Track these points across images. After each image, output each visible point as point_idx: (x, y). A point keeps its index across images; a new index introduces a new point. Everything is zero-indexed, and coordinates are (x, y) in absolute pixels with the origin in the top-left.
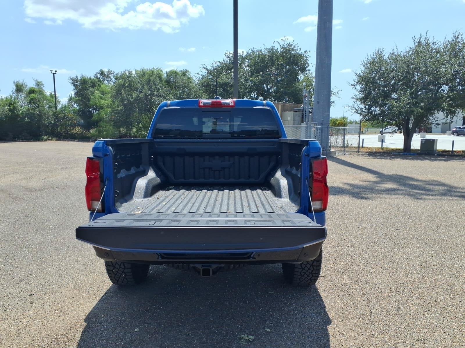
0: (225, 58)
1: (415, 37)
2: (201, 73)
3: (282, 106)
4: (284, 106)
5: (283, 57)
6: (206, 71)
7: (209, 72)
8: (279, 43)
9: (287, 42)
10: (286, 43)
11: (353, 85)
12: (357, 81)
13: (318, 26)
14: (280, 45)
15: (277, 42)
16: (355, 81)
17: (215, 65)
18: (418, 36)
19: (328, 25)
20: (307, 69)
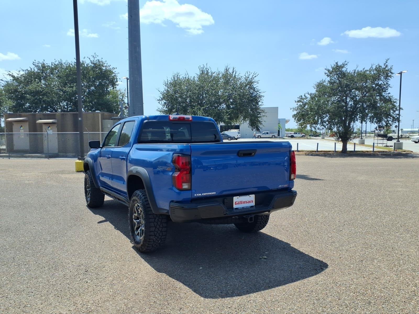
0: (33, 67)
1: (200, 66)
2: (4, 79)
3: (101, 115)
4: (103, 115)
5: (94, 71)
6: (12, 78)
7: (15, 79)
8: (89, 58)
9: (98, 58)
10: (96, 59)
11: (159, 100)
12: (162, 97)
13: (129, 50)
14: (91, 61)
15: (88, 57)
16: (160, 97)
17: (22, 73)
18: (202, 66)
19: (138, 49)
20: (116, 83)
